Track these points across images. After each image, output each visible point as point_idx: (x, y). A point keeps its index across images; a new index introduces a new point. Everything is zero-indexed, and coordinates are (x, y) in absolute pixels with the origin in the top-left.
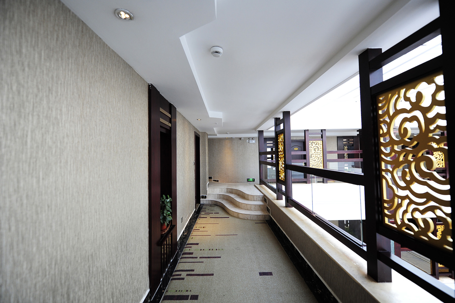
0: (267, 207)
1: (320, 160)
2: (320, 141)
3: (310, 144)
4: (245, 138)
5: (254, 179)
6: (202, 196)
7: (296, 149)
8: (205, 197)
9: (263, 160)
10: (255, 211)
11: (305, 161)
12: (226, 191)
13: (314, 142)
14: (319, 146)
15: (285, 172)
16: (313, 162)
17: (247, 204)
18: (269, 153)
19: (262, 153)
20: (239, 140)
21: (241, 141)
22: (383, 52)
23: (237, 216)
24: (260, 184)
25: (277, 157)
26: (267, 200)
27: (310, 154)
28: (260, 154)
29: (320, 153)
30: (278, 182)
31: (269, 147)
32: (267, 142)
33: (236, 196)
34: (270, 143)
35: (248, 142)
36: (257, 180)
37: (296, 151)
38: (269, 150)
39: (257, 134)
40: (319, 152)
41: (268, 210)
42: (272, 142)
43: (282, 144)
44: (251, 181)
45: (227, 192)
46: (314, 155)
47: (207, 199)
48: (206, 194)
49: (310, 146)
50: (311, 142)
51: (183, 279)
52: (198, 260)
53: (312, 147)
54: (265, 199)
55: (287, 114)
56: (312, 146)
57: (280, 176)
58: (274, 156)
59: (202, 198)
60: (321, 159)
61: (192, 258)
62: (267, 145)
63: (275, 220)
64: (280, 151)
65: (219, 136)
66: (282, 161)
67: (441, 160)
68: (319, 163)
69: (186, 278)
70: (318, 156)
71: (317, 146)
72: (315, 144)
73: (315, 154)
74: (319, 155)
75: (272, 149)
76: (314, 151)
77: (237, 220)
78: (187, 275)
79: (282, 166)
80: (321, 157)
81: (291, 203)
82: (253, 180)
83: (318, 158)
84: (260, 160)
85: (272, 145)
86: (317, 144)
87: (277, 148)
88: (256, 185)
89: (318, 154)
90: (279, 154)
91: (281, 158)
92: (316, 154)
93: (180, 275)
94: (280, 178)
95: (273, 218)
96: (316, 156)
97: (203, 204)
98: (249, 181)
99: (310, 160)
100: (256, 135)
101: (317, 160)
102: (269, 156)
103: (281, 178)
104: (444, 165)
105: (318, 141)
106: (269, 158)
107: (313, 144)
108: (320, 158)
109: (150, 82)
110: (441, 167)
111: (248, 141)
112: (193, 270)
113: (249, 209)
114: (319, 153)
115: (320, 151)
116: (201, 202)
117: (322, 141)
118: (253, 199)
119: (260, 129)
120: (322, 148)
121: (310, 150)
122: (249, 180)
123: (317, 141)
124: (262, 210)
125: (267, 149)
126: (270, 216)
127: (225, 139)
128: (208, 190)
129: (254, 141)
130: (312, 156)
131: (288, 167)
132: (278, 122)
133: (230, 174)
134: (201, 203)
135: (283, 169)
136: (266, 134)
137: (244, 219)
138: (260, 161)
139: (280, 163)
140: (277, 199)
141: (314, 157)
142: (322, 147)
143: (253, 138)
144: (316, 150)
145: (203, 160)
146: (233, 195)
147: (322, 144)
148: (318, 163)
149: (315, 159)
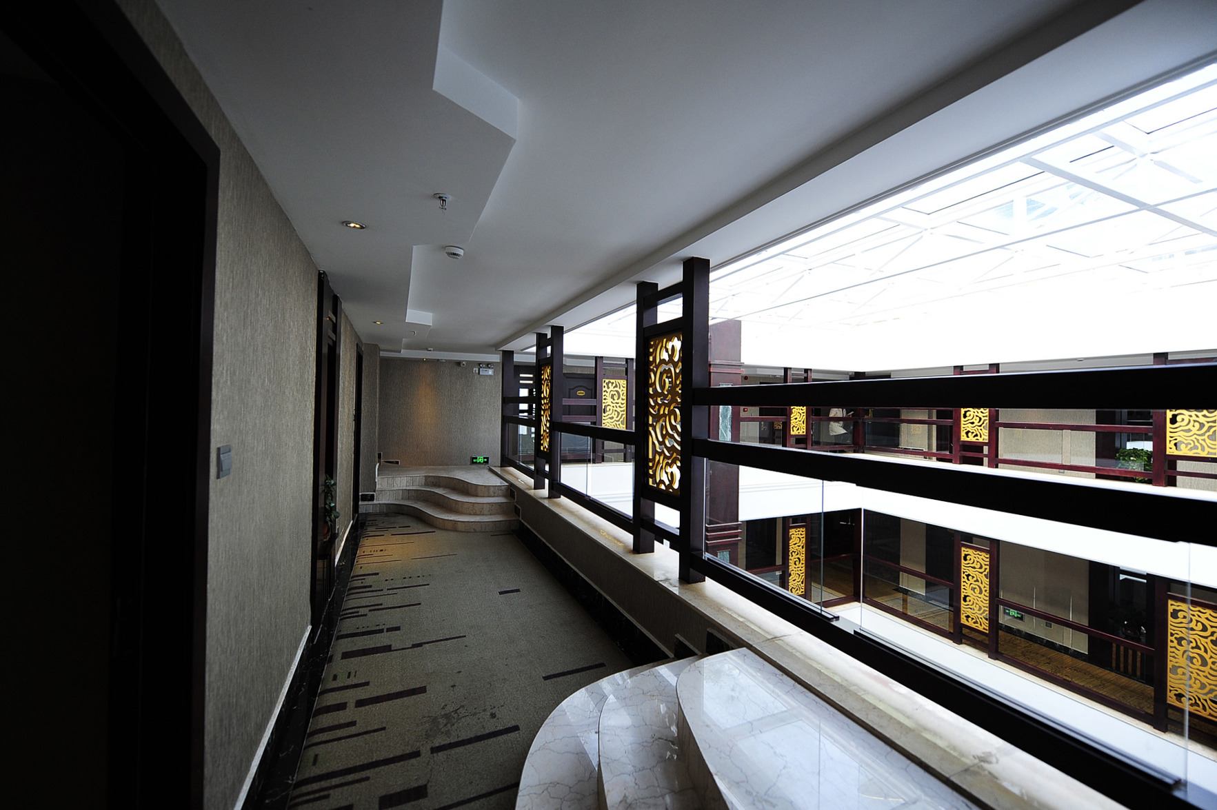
0: (515, 506)
1: (621, 418)
2: (622, 381)
3: (604, 384)
4: (471, 364)
5: (488, 458)
6: (362, 495)
7: (581, 393)
8: (372, 498)
9: (509, 414)
10: (492, 516)
11: (593, 418)
12: (423, 483)
13: (612, 381)
14: (620, 391)
15: (551, 436)
16: (609, 420)
17: (474, 503)
18: (524, 400)
19: (510, 400)
20: (455, 367)
21: (459, 369)
22: (659, 289)
23: (453, 527)
24: (501, 467)
25: (539, 409)
26: (516, 493)
27: (604, 405)
28: (505, 401)
29: (622, 404)
30: (538, 456)
31: (525, 386)
32: (521, 375)
33: (448, 490)
34: (527, 378)
35: (477, 372)
36: (496, 459)
37: (581, 397)
38: (524, 393)
39: (499, 356)
40: (620, 401)
41: (517, 511)
42: (531, 376)
43: (547, 385)
44: (480, 463)
45: (426, 484)
46: (611, 408)
47: (375, 502)
48: (375, 491)
49: (604, 389)
50: (607, 381)
51: (366, 615)
52: (385, 592)
53: (609, 391)
54: (512, 491)
55: (558, 332)
56: (607, 390)
57: (542, 445)
58: (534, 406)
59: (363, 500)
60: (622, 415)
61: (373, 591)
62: (521, 382)
63: (529, 526)
64: (545, 398)
65: (405, 353)
66: (546, 416)
67: (801, 422)
68: (620, 422)
69: (370, 614)
70: (619, 409)
71: (617, 389)
72: (614, 385)
73: (612, 405)
74: (620, 407)
75: (531, 392)
76: (612, 400)
77: (453, 534)
78: (370, 611)
79: (546, 425)
80: (623, 411)
81: (559, 489)
82: (486, 460)
83: (618, 413)
84: (504, 414)
85: (531, 382)
86: (616, 386)
87: (540, 391)
88: (493, 468)
89: (618, 405)
90: (543, 403)
91: (544, 410)
92: (614, 405)
93: (358, 612)
94: (542, 449)
95: (526, 524)
96: (615, 408)
97: (367, 514)
98: (476, 463)
99: (603, 418)
100: (496, 358)
101: (615, 417)
102: (524, 406)
103: (544, 448)
104: (805, 430)
105: (619, 381)
106: (523, 411)
107: (610, 385)
108: (621, 413)
109: (322, 269)
110: (801, 433)
111: (477, 369)
112: (381, 604)
113: (478, 513)
114: (620, 404)
115: (622, 399)
116: (360, 510)
117: (625, 381)
118: (486, 494)
119: (507, 347)
120: (625, 394)
121: (604, 397)
122: (474, 460)
123: (617, 381)
124: (504, 513)
125: (521, 390)
126: (521, 521)
127: (421, 361)
128: (378, 481)
129: (490, 372)
130: (608, 410)
131: (555, 427)
132: (542, 341)
133: (429, 448)
134: (360, 512)
135: (548, 431)
136: (518, 358)
137: (469, 530)
138: (503, 417)
139: (544, 419)
140: (535, 489)
141: (611, 410)
142: (625, 392)
143: (488, 365)
144: (616, 397)
145: (368, 412)
146: (441, 489)
147: (625, 386)
148: (617, 423)
149: (613, 415)
